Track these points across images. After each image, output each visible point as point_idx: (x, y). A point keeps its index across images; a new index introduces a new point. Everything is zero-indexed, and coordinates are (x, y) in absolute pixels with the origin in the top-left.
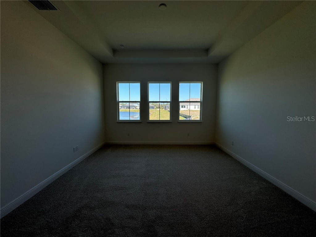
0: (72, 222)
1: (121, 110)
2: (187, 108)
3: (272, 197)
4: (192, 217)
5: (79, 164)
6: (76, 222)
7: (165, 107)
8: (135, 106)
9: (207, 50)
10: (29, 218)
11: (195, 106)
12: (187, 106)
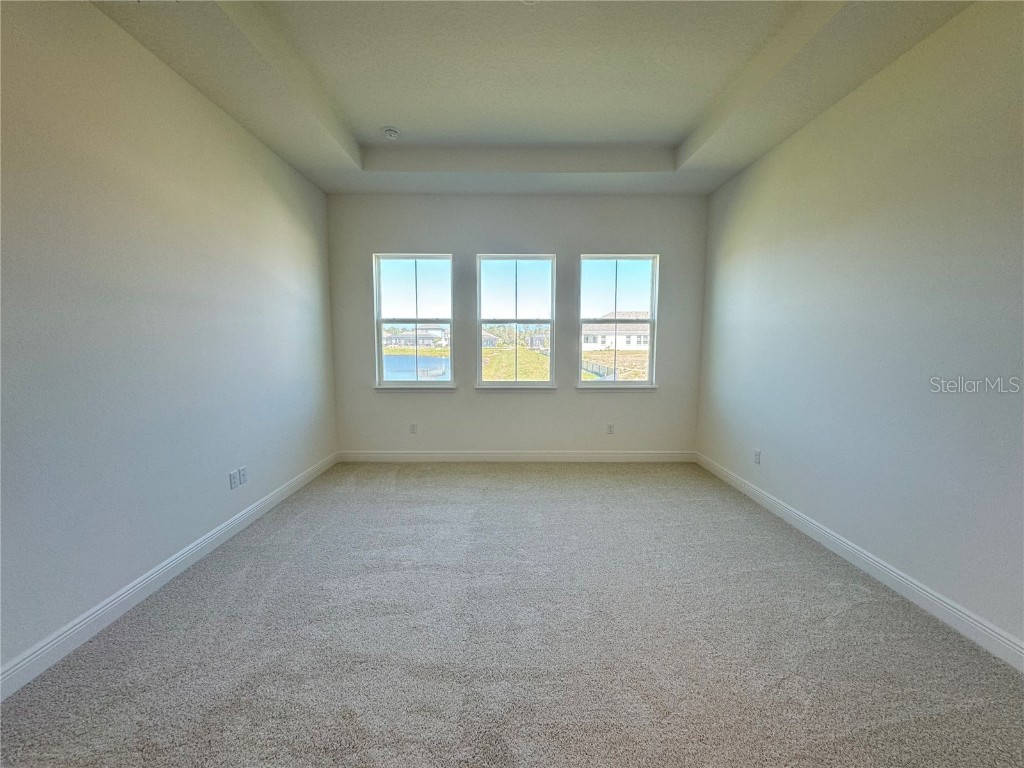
0: (223, 725)
1: (389, 349)
2: (603, 342)
3: (894, 636)
4: (631, 704)
5: (248, 528)
6: (240, 728)
7: (532, 339)
8: (432, 338)
9: (674, 148)
10: (77, 713)
11: (629, 337)
12: (604, 337)
